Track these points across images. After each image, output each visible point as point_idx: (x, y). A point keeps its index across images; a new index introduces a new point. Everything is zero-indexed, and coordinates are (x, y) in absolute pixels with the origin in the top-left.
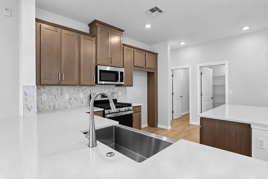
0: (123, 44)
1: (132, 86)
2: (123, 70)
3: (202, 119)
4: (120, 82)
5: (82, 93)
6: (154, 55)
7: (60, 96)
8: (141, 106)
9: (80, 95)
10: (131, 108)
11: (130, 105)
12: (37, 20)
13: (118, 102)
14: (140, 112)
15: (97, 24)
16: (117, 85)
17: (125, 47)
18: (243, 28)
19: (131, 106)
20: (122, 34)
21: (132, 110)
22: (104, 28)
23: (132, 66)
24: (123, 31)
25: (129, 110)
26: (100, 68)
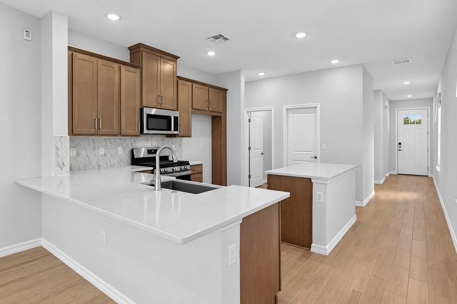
0: (178, 77)
1: (190, 137)
2: (177, 114)
3: (270, 176)
4: (174, 130)
5: (121, 148)
6: (222, 92)
7: (92, 151)
8: (202, 164)
9: (119, 150)
10: (188, 167)
11: (187, 163)
12: (70, 48)
13: (170, 160)
14: (201, 173)
15: (141, 49)
16: (168, 136)
17: (179, 81)
18: (331, 60)
19: (189, 164)
20: (176, 62)
21: (189, 170)
22: (152, 54)
23: (190, 109)
24: (177, 58)
25: (186, 170)
26: (146, 111)
